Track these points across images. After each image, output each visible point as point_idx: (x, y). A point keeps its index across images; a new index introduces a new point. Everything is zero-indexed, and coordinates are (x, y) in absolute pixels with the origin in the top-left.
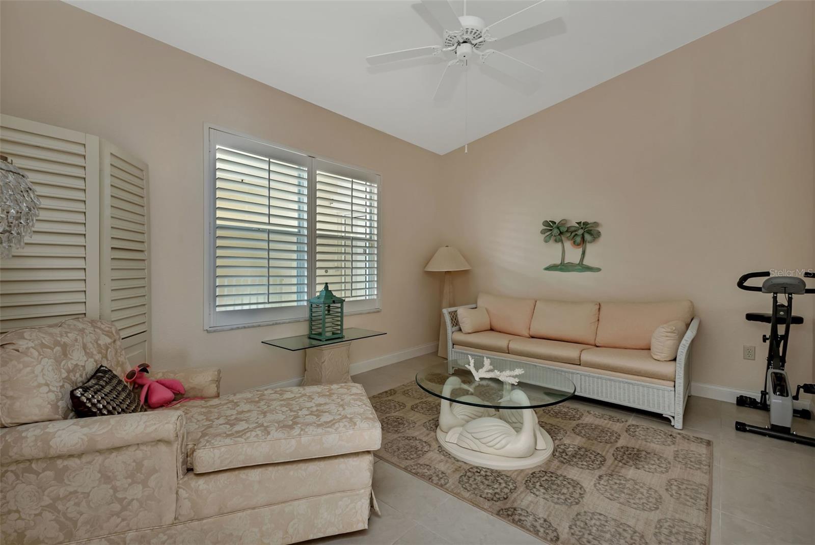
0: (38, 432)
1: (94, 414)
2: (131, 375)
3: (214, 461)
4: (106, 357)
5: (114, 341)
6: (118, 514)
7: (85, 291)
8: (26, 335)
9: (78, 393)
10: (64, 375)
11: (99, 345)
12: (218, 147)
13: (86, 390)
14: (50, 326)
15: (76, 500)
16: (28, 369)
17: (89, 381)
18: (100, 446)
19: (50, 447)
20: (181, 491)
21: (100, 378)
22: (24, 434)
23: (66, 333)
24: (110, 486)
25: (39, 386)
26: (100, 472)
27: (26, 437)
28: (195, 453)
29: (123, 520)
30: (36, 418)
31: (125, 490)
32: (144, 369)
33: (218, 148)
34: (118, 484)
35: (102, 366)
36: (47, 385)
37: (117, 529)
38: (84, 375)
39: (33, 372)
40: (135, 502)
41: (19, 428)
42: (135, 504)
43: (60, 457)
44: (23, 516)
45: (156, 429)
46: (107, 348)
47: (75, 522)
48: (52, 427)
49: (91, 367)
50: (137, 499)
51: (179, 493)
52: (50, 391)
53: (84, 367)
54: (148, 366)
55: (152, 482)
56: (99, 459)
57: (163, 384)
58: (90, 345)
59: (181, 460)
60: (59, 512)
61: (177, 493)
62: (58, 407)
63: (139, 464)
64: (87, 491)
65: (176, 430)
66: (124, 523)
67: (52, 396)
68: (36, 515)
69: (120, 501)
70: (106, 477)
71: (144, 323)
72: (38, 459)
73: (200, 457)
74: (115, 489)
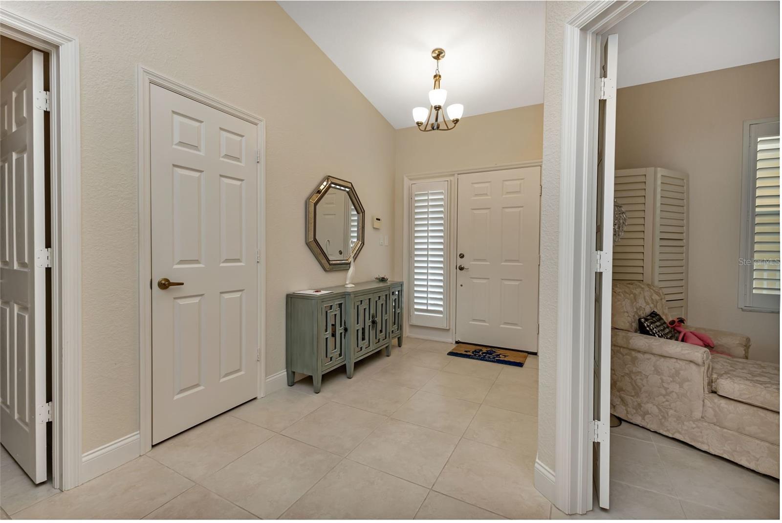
0: (624, 334)
1: (651, 335)
2: (673, 322)
3: (734, 392)
4: (656, 307)
5: (661, 299)
6: (664, 396)
7: (643, 267)
8: (618, 286)
9: (643, 320)
10: (635, 310)
11: (652, 299)
12: (759, 139)
13: (646, 320)
14: (629, 284)
15: (641, 377)
16: (620, 302)
17: (648, 316)
18: (654, 352)
19: (629, 343)
20: (706, 401)
21: (653, 317)
22: (618, 333)
23: (636, 288)
24: (659, 377)
25: (624, 312)
26: (654, 366)
27: (619, 335)
28: (718, 381)
29: (667, 401)
30: (622, 328)
31: (669, 384)
32: (681, 321)
33: (760, 141)
34: (664, 378)
35: (654, 311)
36: (627, 312)
37: (663, 404)
38: (644, 313)
39: (622, 304)
40: (674, 393)
41: (616, 330)
42: (675, 396)
43: (634, 350)
44: (616, 374)
45: (689, 353)
46: (657, 302)
47: (640, 389)
48: (630, 334)
49: (648, 311)
50: (675, 392)
51: (705, 401)
52: (628, 316)
53: (644, 309)
54: (684, 320)
55: (686, 385)
56: (653, 358)
57: (696, 336)
58: (647, 298)
59: (707, 381)
60: (632, 379)
61: (703, 401)
62: (632, 326)
63: (677, 373)
64: (647, 375)
65: (703, 358)
66: (667, 403)
67: (630, 319)
68: (622, 376)
69: (666, 389)
70: (657, 371)
71: (682, 293)
72: (624, 348)
73: (722, 384)
74: (663, 381)
